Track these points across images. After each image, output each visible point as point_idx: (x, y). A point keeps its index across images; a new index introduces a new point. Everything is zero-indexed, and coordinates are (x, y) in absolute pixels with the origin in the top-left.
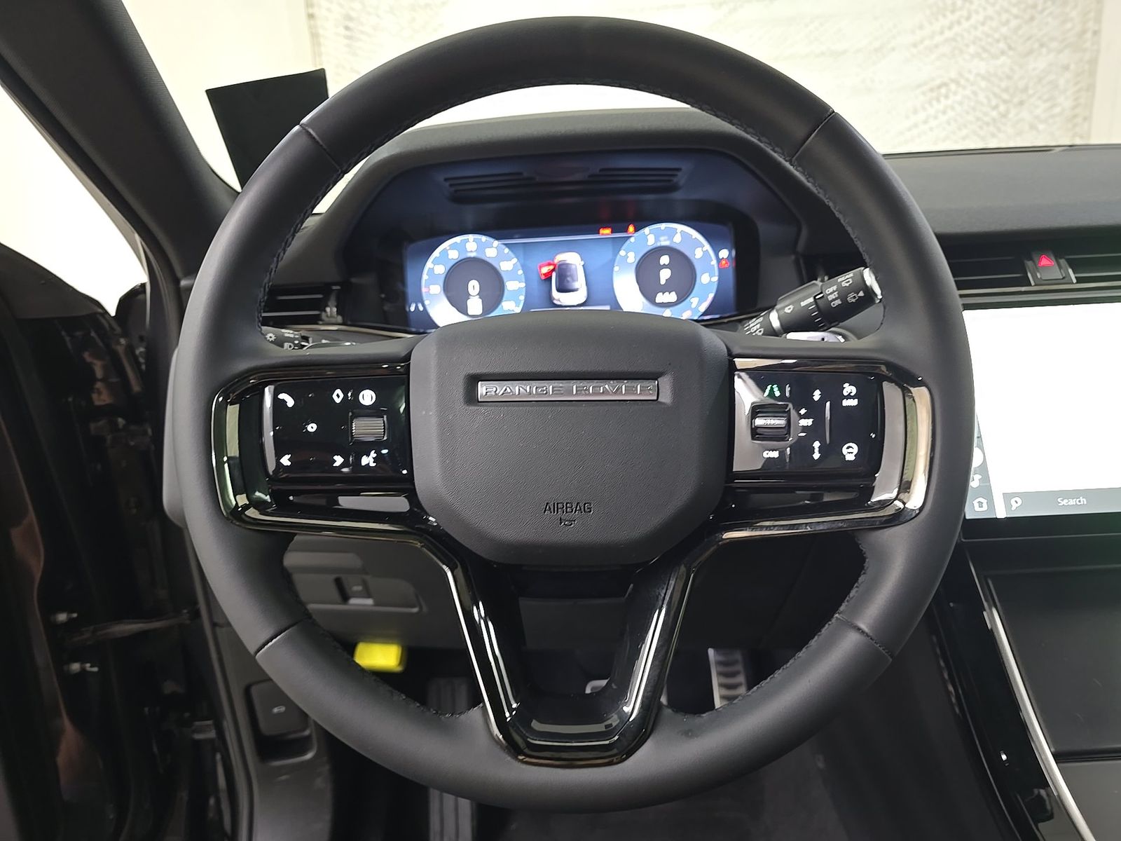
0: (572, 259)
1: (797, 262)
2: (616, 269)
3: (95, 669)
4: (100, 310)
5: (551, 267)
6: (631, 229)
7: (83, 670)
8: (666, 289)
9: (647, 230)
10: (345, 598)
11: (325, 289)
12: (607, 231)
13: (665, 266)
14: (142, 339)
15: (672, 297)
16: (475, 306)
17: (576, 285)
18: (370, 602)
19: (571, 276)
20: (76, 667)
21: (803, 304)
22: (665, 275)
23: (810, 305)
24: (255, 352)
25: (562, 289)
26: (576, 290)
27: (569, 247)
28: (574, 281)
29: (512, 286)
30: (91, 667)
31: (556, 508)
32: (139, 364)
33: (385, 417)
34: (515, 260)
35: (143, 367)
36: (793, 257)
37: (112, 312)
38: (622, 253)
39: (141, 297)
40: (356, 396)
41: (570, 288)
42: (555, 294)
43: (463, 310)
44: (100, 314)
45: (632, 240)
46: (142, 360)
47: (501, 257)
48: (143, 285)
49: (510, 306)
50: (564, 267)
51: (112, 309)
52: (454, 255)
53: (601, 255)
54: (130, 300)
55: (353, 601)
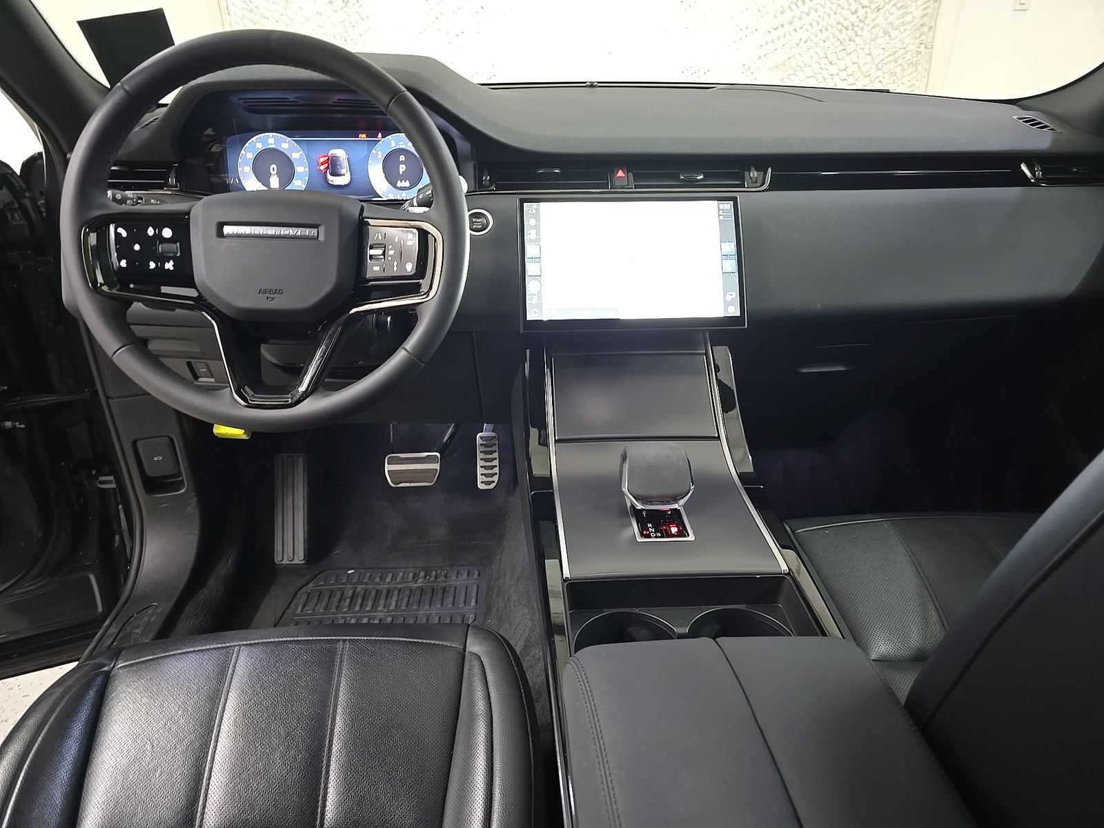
0: (340, 153)
1: (475, 165)
2: (370, 162)
3: (23, 426)
4: (10, 172)
5: (327, 158)
6: (380, 135)
7: (14, 427)
8: (402, 178)
9: (390, 137)
10: (196, 377)
11: (168, 166)
12: (364, 136)
13: (402, 162)
14: (42, 193)
15: (407, 184)
16: (275, 182)
17: (343, 171)
18: (213, 380)
19: (339, 165)
20: (8, 424)
21: (427, 193)
22: (402, 168)
23: (429, 194)
24: (103, 206)
25: (335, 174)
26: (344, 175)
27: (339, 145)
28: (341, 168)
29: (299, 169)
30: (20, 424)
31: (265, 291)
32: (41, 213)
33: (178, 244)
34: (302, 152)
35: (44, 214)
36: (473, 162)
37: (18, 172)
38: (374, 151)
39: (39, 161)
40: (160, 231)
41: (340, 173)
42: (330, 177)
43: (266, 184)
44: (11, 174)
45: (380, 142)
46: (43, 210)
47: (292, 150)
48: (40, 154)
49: (298, 184)
50: (335, 158)
51: (17, 169)
52: (259, 146)
53: (360, 151)
54: (31, 164)
55: (200, 379)
